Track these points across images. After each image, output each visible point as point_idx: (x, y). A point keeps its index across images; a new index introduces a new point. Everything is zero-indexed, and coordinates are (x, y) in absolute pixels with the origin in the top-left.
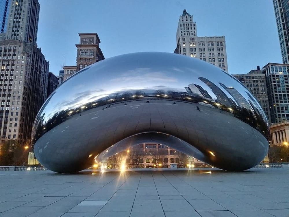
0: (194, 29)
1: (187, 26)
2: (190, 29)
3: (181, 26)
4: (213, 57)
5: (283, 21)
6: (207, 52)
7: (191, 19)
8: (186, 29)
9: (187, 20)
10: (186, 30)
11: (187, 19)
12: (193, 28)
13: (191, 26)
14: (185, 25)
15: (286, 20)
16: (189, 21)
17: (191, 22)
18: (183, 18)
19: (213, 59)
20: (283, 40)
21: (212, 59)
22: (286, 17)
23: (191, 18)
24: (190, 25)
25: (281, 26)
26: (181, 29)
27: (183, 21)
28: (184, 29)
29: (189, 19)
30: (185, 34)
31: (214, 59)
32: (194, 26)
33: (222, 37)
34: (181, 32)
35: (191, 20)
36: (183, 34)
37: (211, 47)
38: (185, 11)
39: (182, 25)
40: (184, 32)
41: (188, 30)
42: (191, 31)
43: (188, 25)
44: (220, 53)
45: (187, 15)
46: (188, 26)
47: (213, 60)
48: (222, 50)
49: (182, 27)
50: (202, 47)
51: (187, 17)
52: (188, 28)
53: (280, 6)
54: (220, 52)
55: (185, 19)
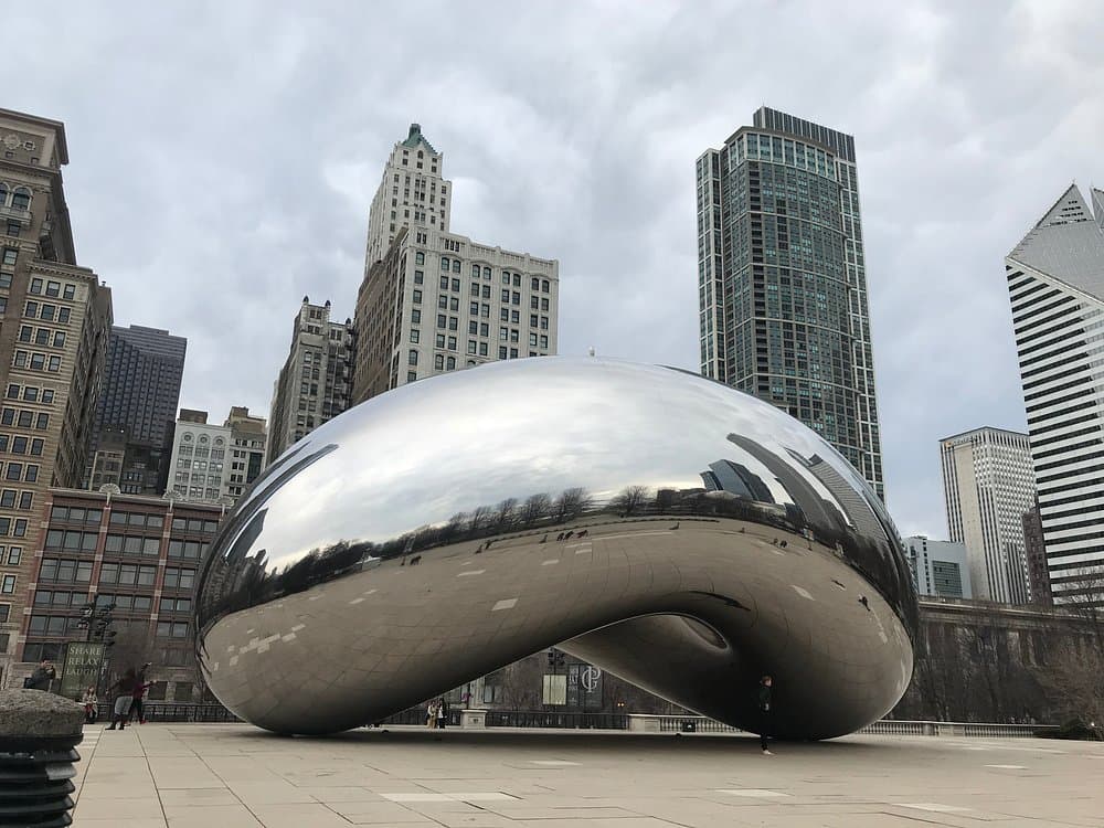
0: (443, 203)
1: (417, 185)
2: (427, 198)
3: (397, 180)
4: (515, 327)
5: (717, 250)
6: (495, 302)
7: (434, 164)
8: (412, 194)
9: (420, 165)
10: (411, 199)
11: (420, 160)
12: (438, 200)
13: (433, 189)
14: (413, 182)
15: (727, 248)
16: (426, 170)
17: (433, 174)
18: (406, 153)
19: (513, 331)
20: (710, 311)
21: (509, 331)
22: (727, 240)
23: (435, 160)
24: (429, 186)
25: (709, 265)
26: (396, 192)
27: (405, 162)
28: (407, 194)
29: (427, 161)
30: (407, 215)
31: (517, 332)
32: (444, 191)
33: (551, 264)
34: (394, 203)
35: (434, 169)
36: (401, 209)
37: (511, 287)
38: (415, 130)
39: (402, 180)
40: (406, 203)
41: (419, 202)
42: (432, 209)
43: (420, 183)
44: (536, 317)
45: (421, 147)
46: (424, 186)
47: (513, 338)
48: (546, 306)
49: (401, 185)
50: (482, 282)
51: (420, 155)
52: (423, 195)
53: (716, 201)
54: (540, 313)
55: (413, 158)
